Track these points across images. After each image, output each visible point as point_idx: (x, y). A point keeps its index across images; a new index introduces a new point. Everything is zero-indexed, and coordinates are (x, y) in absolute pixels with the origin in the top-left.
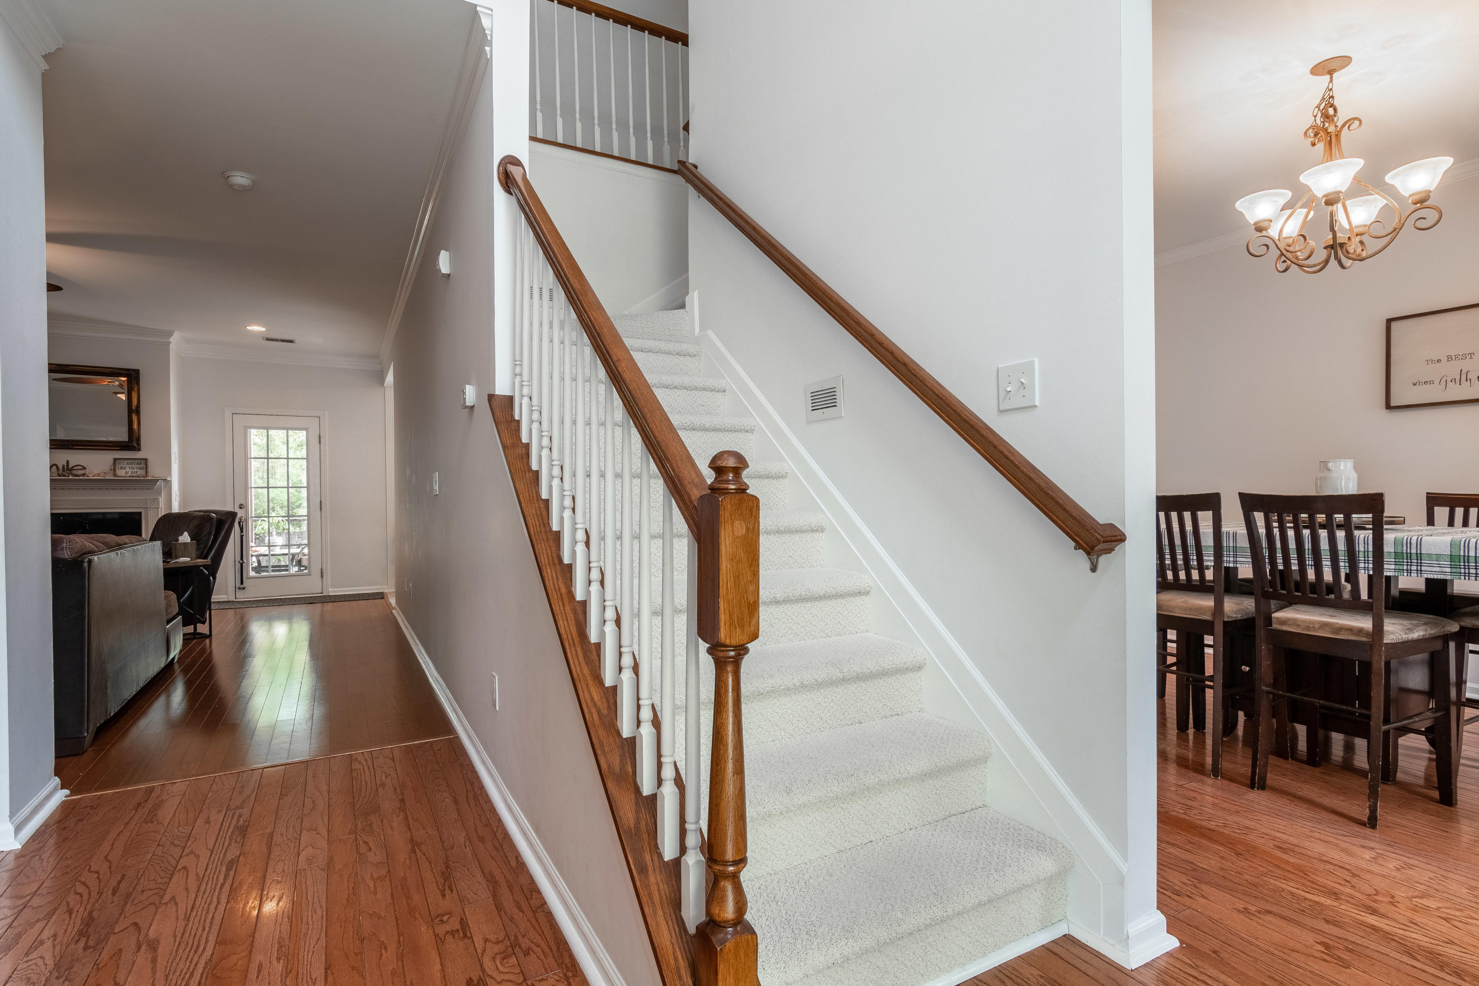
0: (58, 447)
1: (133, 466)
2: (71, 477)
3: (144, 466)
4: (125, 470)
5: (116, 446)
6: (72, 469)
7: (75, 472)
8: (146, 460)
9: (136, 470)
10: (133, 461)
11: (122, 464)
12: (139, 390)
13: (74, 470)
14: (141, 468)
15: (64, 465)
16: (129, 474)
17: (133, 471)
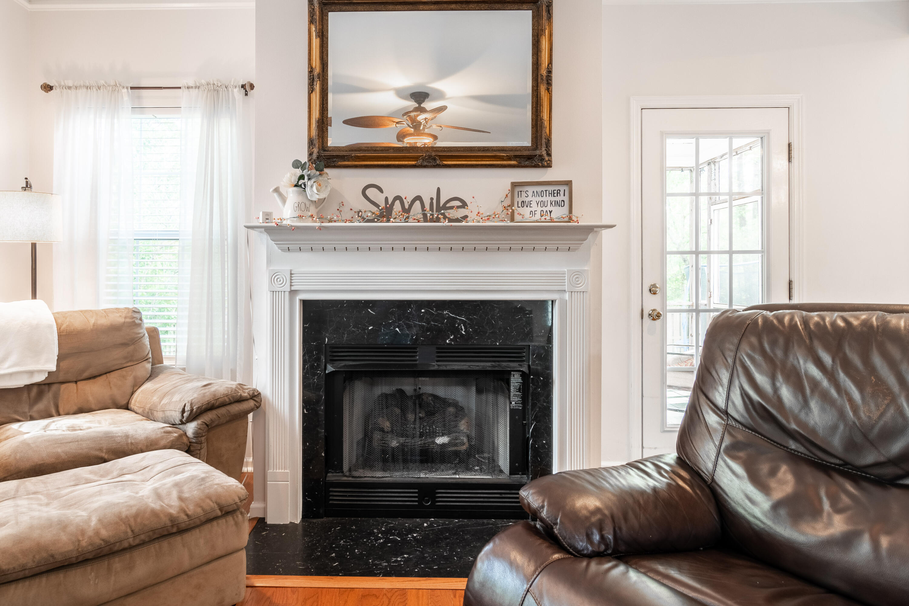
0: (419, 162)
1: (544, 199)
2: (447, 223)
3: (566, 199)
4: (529, 209)
5: (509, 158)
6: (445, 207)
7: (452, 214)
8: (568, 183)
9: (549, 208)
10: (544, 188)
11: (524, 194)
12: (551, 35)
13: (452, 208)
14: (557, 204)
15: (432, 199)
16: (538, 217)
17: (544, 209)
